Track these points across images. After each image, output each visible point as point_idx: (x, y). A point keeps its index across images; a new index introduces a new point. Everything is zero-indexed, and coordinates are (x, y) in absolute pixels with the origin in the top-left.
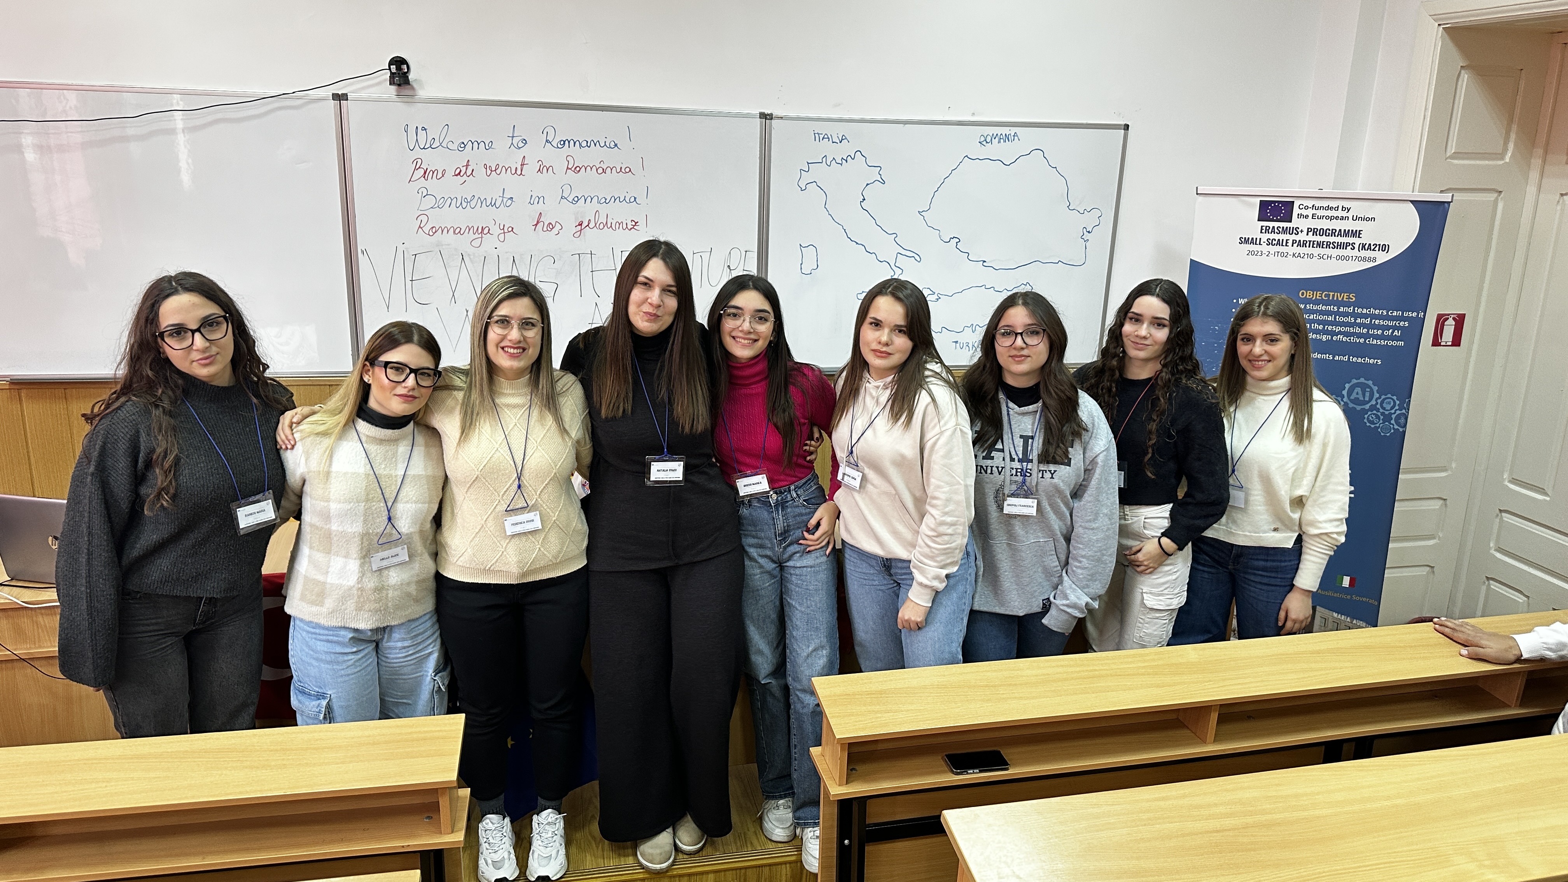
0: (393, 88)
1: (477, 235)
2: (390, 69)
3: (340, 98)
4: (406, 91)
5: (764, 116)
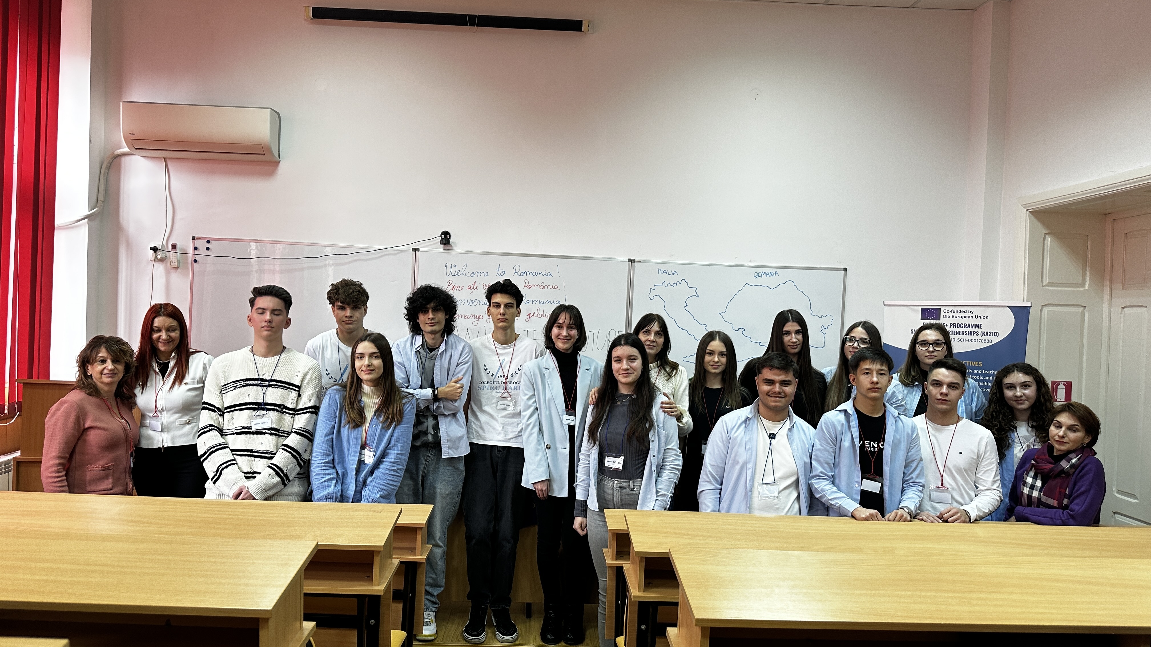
0: (442, 246)
1: (476, 319)
2: (441, 237)
3: (415, 250)
4: (448, 247)
5: (630, 260)
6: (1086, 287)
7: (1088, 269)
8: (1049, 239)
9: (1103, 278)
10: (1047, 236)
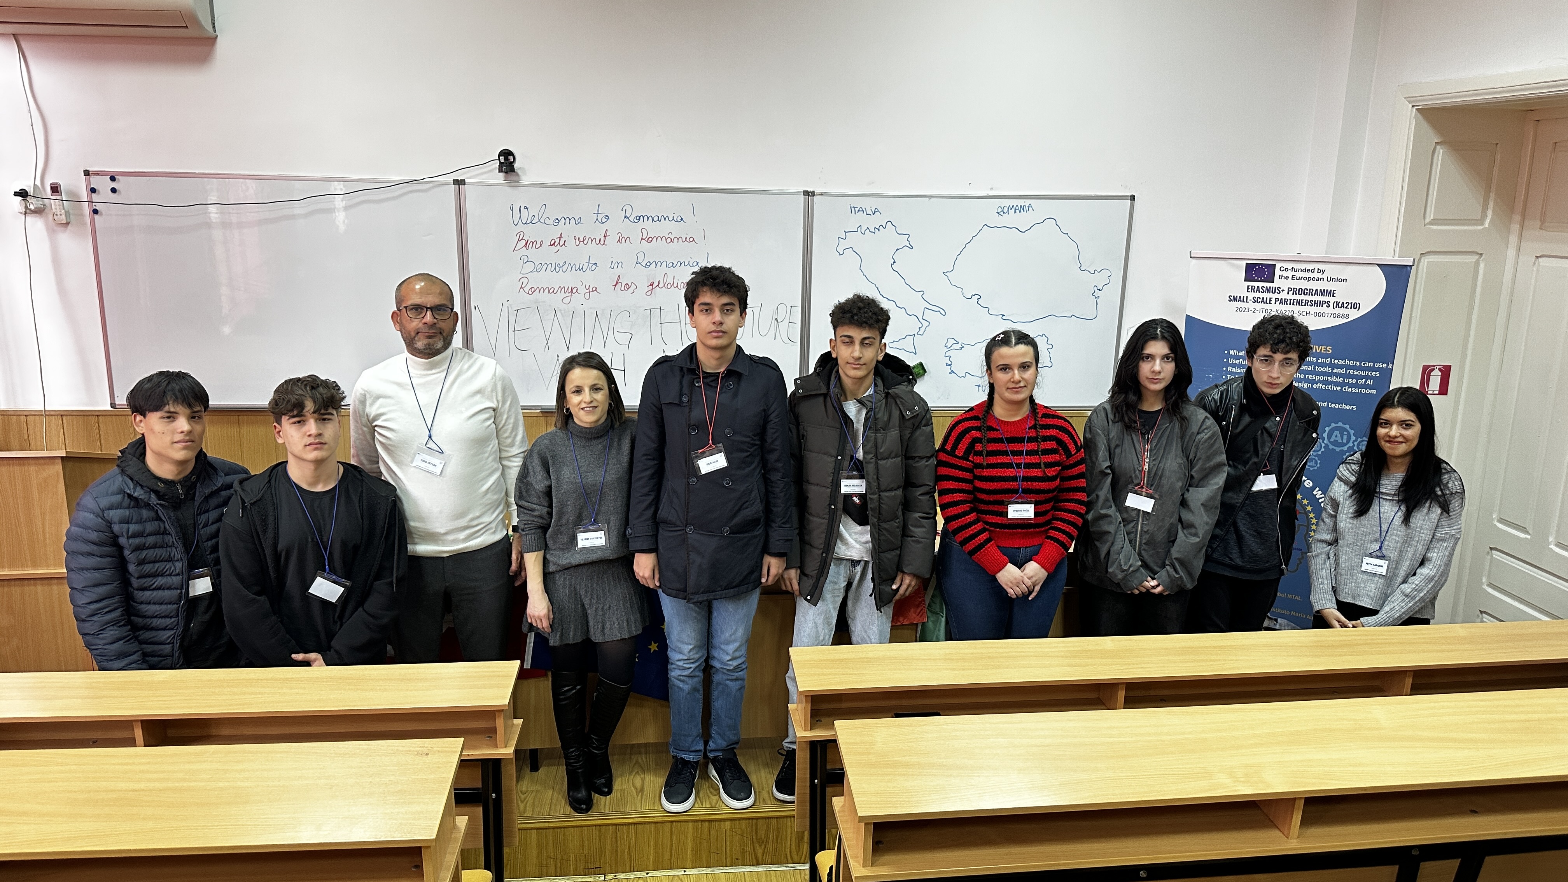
0: (502, 175)
1: (567, 294)
2: (499, 160)
3: (459, 183)
4: (512, 177)
5: (806, 193)
6: (1487, 226)
7: (1492, 196)
8: (1440, 151)
9: (1512, 210)
10: (1438, 147)
